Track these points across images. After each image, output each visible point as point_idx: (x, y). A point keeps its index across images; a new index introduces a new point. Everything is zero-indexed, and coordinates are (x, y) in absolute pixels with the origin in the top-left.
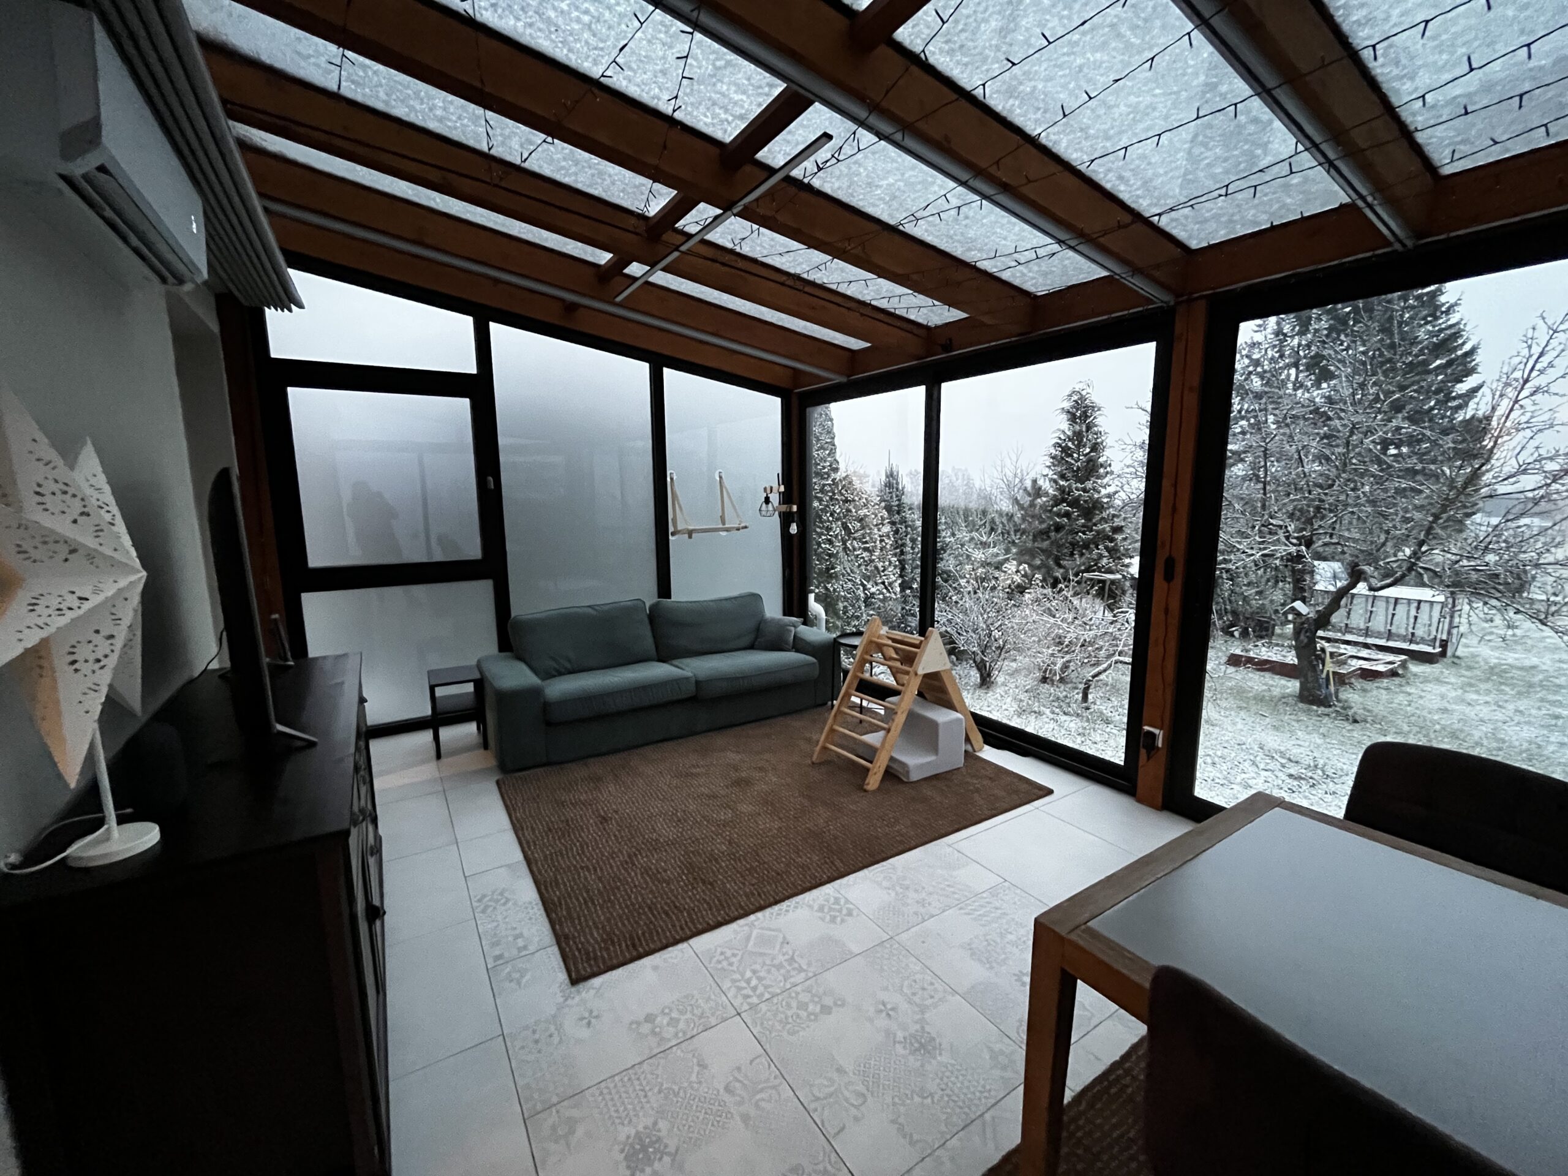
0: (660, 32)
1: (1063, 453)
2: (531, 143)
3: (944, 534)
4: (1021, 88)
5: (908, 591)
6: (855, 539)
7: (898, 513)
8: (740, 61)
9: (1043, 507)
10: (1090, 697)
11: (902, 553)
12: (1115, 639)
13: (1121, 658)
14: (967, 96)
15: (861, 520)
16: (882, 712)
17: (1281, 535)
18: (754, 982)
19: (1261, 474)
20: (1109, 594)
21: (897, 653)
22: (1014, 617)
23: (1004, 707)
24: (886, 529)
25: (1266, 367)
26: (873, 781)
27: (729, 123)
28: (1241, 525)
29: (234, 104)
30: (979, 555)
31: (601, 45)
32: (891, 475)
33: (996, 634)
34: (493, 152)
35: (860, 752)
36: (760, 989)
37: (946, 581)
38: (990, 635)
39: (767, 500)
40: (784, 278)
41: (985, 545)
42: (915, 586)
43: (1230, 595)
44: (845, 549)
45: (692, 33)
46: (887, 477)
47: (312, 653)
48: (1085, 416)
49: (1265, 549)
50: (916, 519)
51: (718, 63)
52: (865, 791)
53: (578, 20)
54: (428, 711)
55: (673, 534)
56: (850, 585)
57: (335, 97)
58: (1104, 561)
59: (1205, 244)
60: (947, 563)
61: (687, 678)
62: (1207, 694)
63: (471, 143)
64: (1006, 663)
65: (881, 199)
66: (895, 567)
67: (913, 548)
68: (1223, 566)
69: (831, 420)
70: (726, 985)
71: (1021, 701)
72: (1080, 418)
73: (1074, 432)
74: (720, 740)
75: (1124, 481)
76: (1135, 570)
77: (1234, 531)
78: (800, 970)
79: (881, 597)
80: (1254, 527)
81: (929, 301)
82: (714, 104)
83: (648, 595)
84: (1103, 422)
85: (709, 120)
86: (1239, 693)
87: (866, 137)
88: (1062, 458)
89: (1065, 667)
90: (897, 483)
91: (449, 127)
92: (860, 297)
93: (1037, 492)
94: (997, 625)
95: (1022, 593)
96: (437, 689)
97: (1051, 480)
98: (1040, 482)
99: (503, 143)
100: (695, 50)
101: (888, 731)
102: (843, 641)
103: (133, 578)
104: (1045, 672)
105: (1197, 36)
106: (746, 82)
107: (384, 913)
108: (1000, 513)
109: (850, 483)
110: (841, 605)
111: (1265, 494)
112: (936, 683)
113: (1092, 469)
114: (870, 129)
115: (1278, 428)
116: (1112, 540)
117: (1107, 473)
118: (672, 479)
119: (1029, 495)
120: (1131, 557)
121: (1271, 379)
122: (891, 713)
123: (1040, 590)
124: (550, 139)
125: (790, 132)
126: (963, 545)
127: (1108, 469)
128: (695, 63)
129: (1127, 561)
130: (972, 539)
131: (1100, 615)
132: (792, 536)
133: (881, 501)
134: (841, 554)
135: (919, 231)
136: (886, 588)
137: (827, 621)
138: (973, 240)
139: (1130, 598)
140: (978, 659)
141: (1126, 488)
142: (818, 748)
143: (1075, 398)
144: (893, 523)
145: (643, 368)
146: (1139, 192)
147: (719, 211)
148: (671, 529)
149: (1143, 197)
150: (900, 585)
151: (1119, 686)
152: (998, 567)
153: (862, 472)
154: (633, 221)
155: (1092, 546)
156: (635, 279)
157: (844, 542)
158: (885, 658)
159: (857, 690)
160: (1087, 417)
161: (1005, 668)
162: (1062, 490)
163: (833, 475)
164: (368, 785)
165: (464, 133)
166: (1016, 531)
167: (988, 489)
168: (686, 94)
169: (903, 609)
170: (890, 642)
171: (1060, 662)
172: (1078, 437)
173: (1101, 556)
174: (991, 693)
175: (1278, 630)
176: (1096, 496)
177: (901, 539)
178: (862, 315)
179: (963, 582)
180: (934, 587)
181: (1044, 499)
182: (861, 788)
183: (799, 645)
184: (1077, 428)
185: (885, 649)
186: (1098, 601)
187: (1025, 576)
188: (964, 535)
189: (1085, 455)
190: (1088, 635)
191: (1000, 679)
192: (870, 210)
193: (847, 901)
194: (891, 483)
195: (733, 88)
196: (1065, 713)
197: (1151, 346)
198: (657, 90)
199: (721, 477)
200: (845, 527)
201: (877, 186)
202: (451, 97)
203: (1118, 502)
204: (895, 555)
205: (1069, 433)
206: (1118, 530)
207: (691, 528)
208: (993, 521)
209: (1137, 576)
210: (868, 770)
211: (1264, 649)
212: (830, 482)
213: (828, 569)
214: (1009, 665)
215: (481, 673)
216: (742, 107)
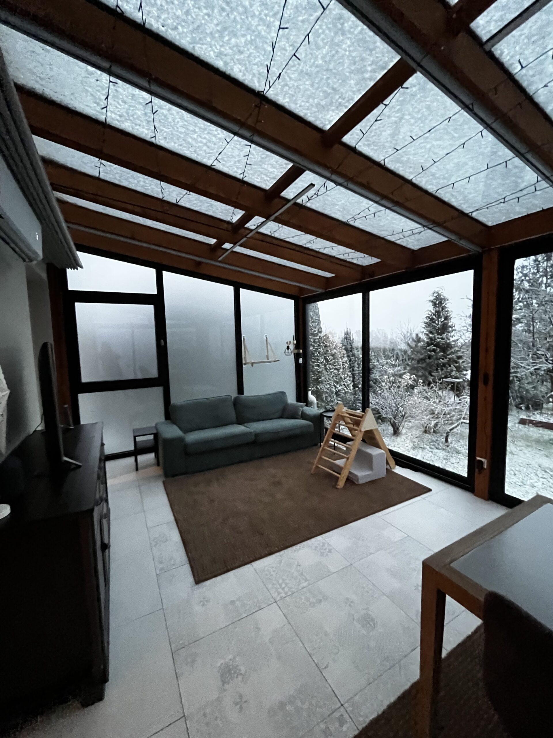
0: (237, 144)
1: (431, 322)
2: (181, 194)
3: (373, 361)
4: (403, 158)
5: (357, 389)
6: (330, 364)
7: (351, 351)
8: (273, 155)
9: (422, 347)
10: (449, 440)
11: (353, 370)
12: (461, 411)
13: (464, 421)
14: (378, 164)
15: (333, 355)
16: (345, 449)
17: (543, 359)
18: (283, 586)
19: (531, 328)
20: (456, 389)
21: (351, 421)
22: (409, 400)
23: (406, 445)
24: (346, 359)
25: (531, 277)
26: (341, 484)
27: (268, 181)
28: (523, 355)
29: (56, 185)
30: (391, 371)
31: (211, 151)
32: (347, 334)
33: (401, 409)
34: (164, 199)
35: (335, 469)
36: (286, 589)
37: (375, 383)
38: (397, 409)
39: (288, 348)
40: (294, 247)
41: (394, 366)
42: (360, 386)
43: (519, 389)
44: (326, 369)
45: (250, 146)
46: (345, 334)
47: (82, 423)
48: (441, 303)
49: (535, 366)
50: (359, 354)
51: (263, 156)
52: (337, 488)
53: (201, 142)
54: (132, 448)
55: (245, 364)
56: (328, 386)
57: (98, 179)
58: (453, 373)
59: (495, 224)
60: (375, 375)
61: (251, 433)
62: (509, 439)
63: (155, 195)
64: (406, 423)
65: (339, 210)
66: (350, 377)
67: (358, 368)
68: (514, 375)
69: (318, 309)
70: (270, 586)
71: (414, 442)
72: (438, 304)
73: (436, 311)
74: (266, 462)
75: (462, 333)
76: (469, 377)
77: (519, 357)
78: (306, 580)
79: (344, 391)
80: (529, 355)
81: (362, 255)
82: (261, 173)
83: (234, 394)
84: (449, 306)
85: (258, 180)
86: (527, 438)
87: (331, 185)
88: (430, 323)
89: (436, 425)
90: (350, 338)
91: (146, 189)
92: (330, 254)
93: (419, 340)
94: (401, 405)
95: (413, 389)
96: (137, 438)
97: (425, 334)
98: (420, 335)
99: (169, 195)
100: (253, 151)
101: (348, 459)
102: (325, 414)
103: (4, 393)
104: (426, 427)
105: (485, 132)
106: (275, 163)
107: (110, 546)
108: (401, 350)
109: (328, 338)
110: (324, 396)
111: (534, 339)
112: (370, 435)
113: (445, 328)
114: (332, 181)
115: (538, 307)
116: (457, 362)
117: (453, 330)
118: (244, 339)
119: (415, 341)
120: (467, 371)
121: (534, 283)
122: (349, 450)
123: (421, 388)
124: (189, 193)
125: (295, 184)
126: (383, 366)
127: (454, 328)
128: (252, 156)
129: (465, 372)
130: (387, 363)
131: (452, 400)
132: (300, 364)
133: (343, 346)
134: (324, 372)
135: (358, 224)
136: (346, 387)
137: (317, 403)
138: (382, 226)
139: (467, 391)
140: (392, 421)
141: (463, 337)
142: (314, 467)
143: (436, 295)
144: (348, 356)
145: (231, 289)
146: (461, 202)
147: (264, 219)
148: (244, 362)
149: (464, 204)
150: (353, 386)
151: (464, 435)
152: (401, 376)
153: (333, 332)
154: (226, 225)
155: (447, 366)
156: (227, 250)
157: (325, 365)
158: (346, 423)
159: (332, 438)
160: (442, 304)
161: (406, 426)
162: (431, 339)
163: (319, 334)
164: (105, 485)
165: (152, 192)
166: (409, 359)
167: (395, 338)
168: (249, 170)
169: (354, 397)
170: (348, 415)
171: (433, 423)
172: (438, 314)
173: (452, 371)
174: (399, 439)
175: (545, 406)
176: (448, 341)
177: (353, 364)
178: (331, 262)
179: (383, 384)
180: (369, 386)
181: (422, 343)
182: (335, 487)
183: (304, 416)
184: (437, 309)
185: (346, 419)
186: (451, 392)
187: (414, 380)
188: (383, 361)
189: (442, 322)
190: (447, 410)
191: (404, 431)
192: (333, 215)
193: (329, 545)
194: (347, 337)
195: (270, 166)
196: (437, 449)
197: (472, 272)
198: (236, 169)
199: (266, 338)
200: (326, 359)
201: (337, 205)
202: (146, 177)
203: (459, 344)
204: (350, 371)
205: (434, 312)
206: (460, 357)
207: (253, 361)
208: (397, 354)
209: (470, 380)
210: (338, 478)
211: (538, 416)
212: (318, 337)
213: (318, 379)
214: (407, 424)
215: (157, 429)
216: (274, 174)
